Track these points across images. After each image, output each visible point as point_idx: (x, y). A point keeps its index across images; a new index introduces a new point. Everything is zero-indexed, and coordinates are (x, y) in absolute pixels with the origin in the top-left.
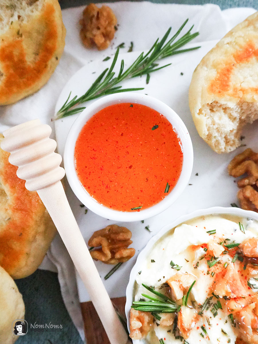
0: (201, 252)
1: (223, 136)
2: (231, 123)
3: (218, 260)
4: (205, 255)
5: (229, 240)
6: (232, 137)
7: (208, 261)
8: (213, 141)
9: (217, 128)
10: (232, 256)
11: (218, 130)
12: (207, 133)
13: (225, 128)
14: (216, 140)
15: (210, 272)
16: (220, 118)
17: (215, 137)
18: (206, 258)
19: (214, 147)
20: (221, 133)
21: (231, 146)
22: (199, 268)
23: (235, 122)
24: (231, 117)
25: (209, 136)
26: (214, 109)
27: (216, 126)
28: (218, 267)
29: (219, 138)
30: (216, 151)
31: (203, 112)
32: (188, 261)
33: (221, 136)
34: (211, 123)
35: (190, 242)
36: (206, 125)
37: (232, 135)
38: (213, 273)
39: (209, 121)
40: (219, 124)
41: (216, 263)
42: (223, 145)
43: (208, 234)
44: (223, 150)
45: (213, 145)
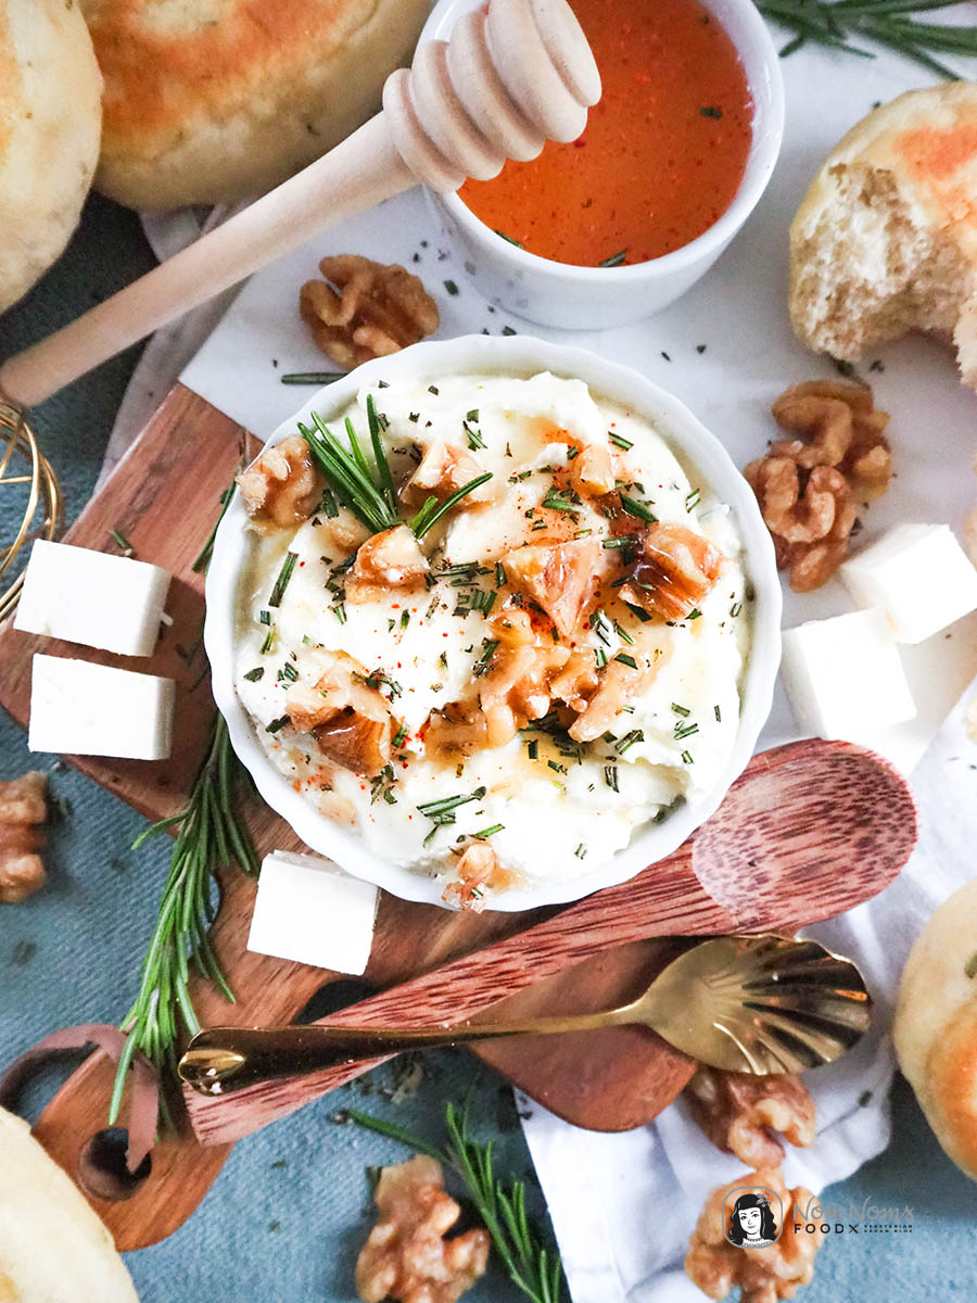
0: (558, 452)
1: (839, 279)
2: (883, 270)
3: (576, 508)
4: (560, 469)
5: (643, 492)
6: (855, 310)
7: (554, 489)
8: (808, 269)
9: (841, 245)
10: (614, 532)
11: (840, 250)
12: (809, 235)
13: (860, 263)
14: (816, 276)
15: (536, 517)
16: (868, 229)
17: (821, 263)
18: (555, 478)
19: (797, 291)
20: (840, 269)
21: (836, 338)
22: (519, 485)
23: (893, 278)
25: (809, 248)
26: (874, 199)
27: (841, 236)
28: (562, 523)
29: (826, 276)
30: (794, 308)
31: (845, 177)
32: (510, 455)
33: (834, 273)
34: (838, 219)
35: (553, 407)
36: (823, 216)
37: (860, 306)
38: (543, 525)
39: (839, 213)
40: (852, 238)
41: (569, 511)
42: (819, 310)
43: (608, 437)
44: (811, 326)
45: (799, 284)
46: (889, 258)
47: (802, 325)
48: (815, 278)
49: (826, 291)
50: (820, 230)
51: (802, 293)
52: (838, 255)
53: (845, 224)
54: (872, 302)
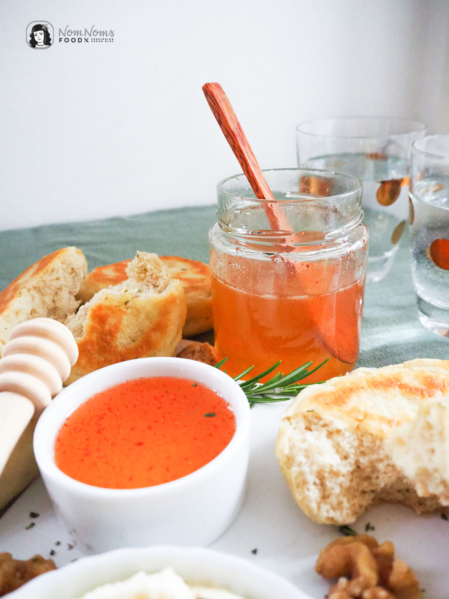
1: (315, 469)
2: (338, 459)
6: (335, 487)
8: (295, 470)
9: (306, 450)
11: (307, 454)
12: (286, 451)
13: (321, 455)
16: (317, 439)
17: (300, 464)
19: (295, 485)
20: (312, 464)
21: (333, 508)
23: (345, 462)
24: (338, 448)
25: (290, 460)
26: (313, 427)
27: (304, 446)
29: (306, 469)
30: (298, 496)
31: (293, 421)
33: (310, 466)
34: (298, 440)
36: (290, 440)
42: (314, 494)
44: (314, 506)
45: (294, 481)
46: (337, 451)
47: (308, 506)
48: (301, 474)
49: (311, 478)
50: (292, 448)
51: (298, 486)
52: (307, 457)
53: (304, 441)
54: (341, 479)
